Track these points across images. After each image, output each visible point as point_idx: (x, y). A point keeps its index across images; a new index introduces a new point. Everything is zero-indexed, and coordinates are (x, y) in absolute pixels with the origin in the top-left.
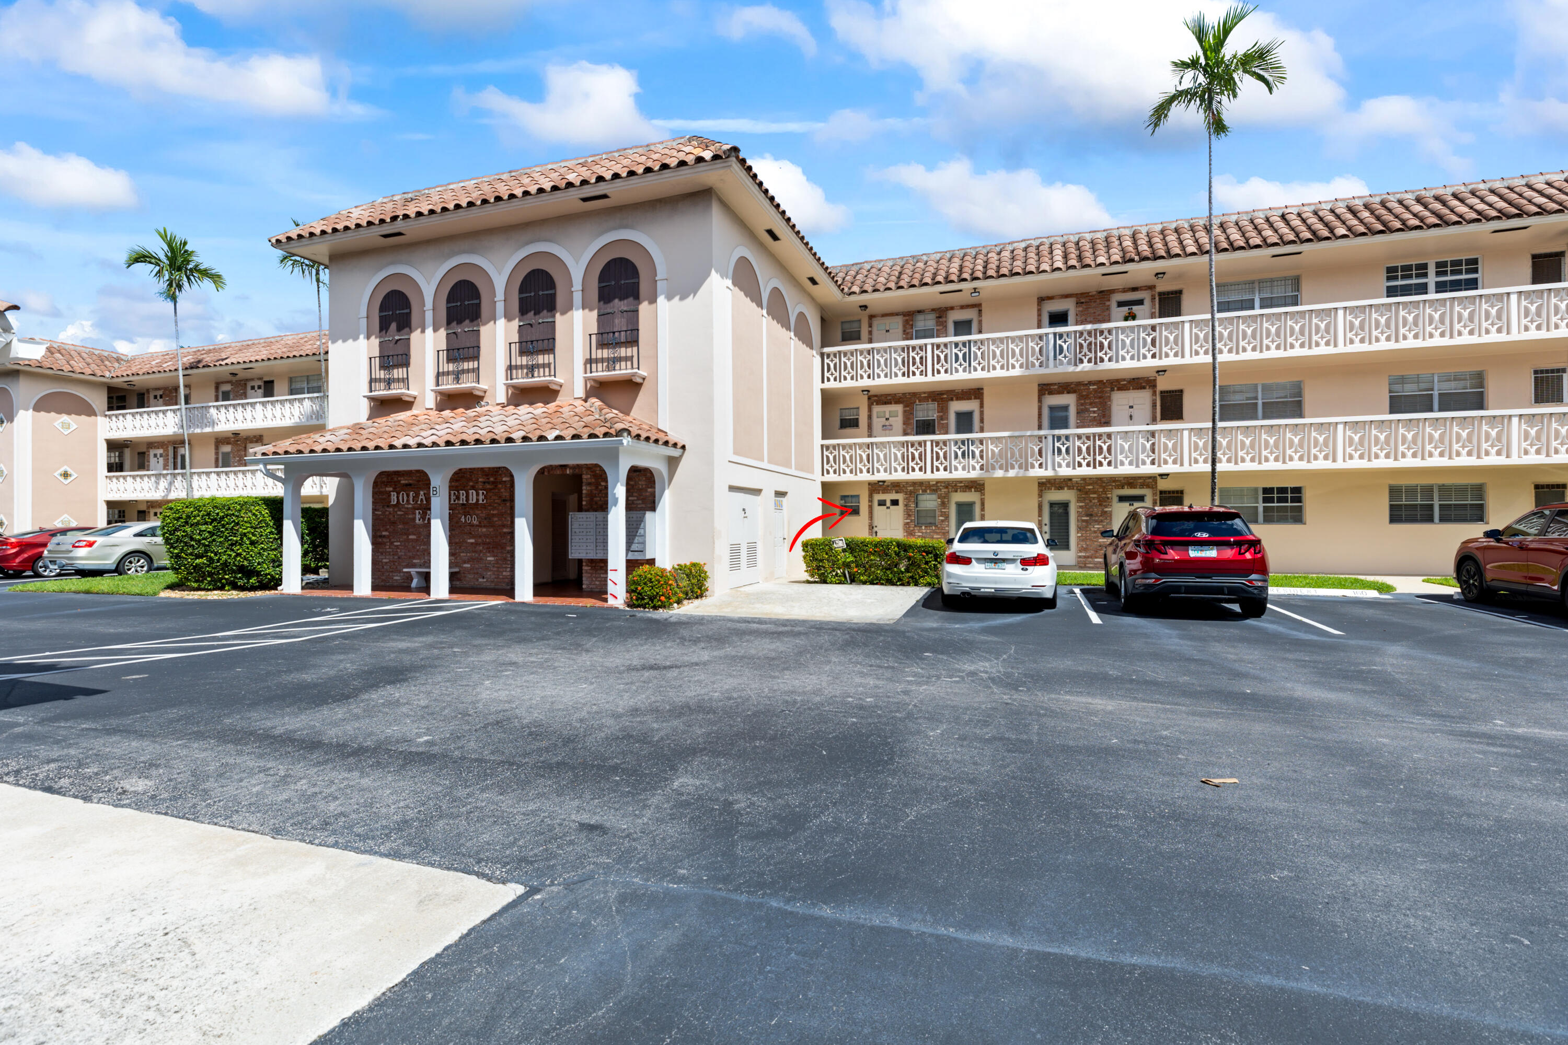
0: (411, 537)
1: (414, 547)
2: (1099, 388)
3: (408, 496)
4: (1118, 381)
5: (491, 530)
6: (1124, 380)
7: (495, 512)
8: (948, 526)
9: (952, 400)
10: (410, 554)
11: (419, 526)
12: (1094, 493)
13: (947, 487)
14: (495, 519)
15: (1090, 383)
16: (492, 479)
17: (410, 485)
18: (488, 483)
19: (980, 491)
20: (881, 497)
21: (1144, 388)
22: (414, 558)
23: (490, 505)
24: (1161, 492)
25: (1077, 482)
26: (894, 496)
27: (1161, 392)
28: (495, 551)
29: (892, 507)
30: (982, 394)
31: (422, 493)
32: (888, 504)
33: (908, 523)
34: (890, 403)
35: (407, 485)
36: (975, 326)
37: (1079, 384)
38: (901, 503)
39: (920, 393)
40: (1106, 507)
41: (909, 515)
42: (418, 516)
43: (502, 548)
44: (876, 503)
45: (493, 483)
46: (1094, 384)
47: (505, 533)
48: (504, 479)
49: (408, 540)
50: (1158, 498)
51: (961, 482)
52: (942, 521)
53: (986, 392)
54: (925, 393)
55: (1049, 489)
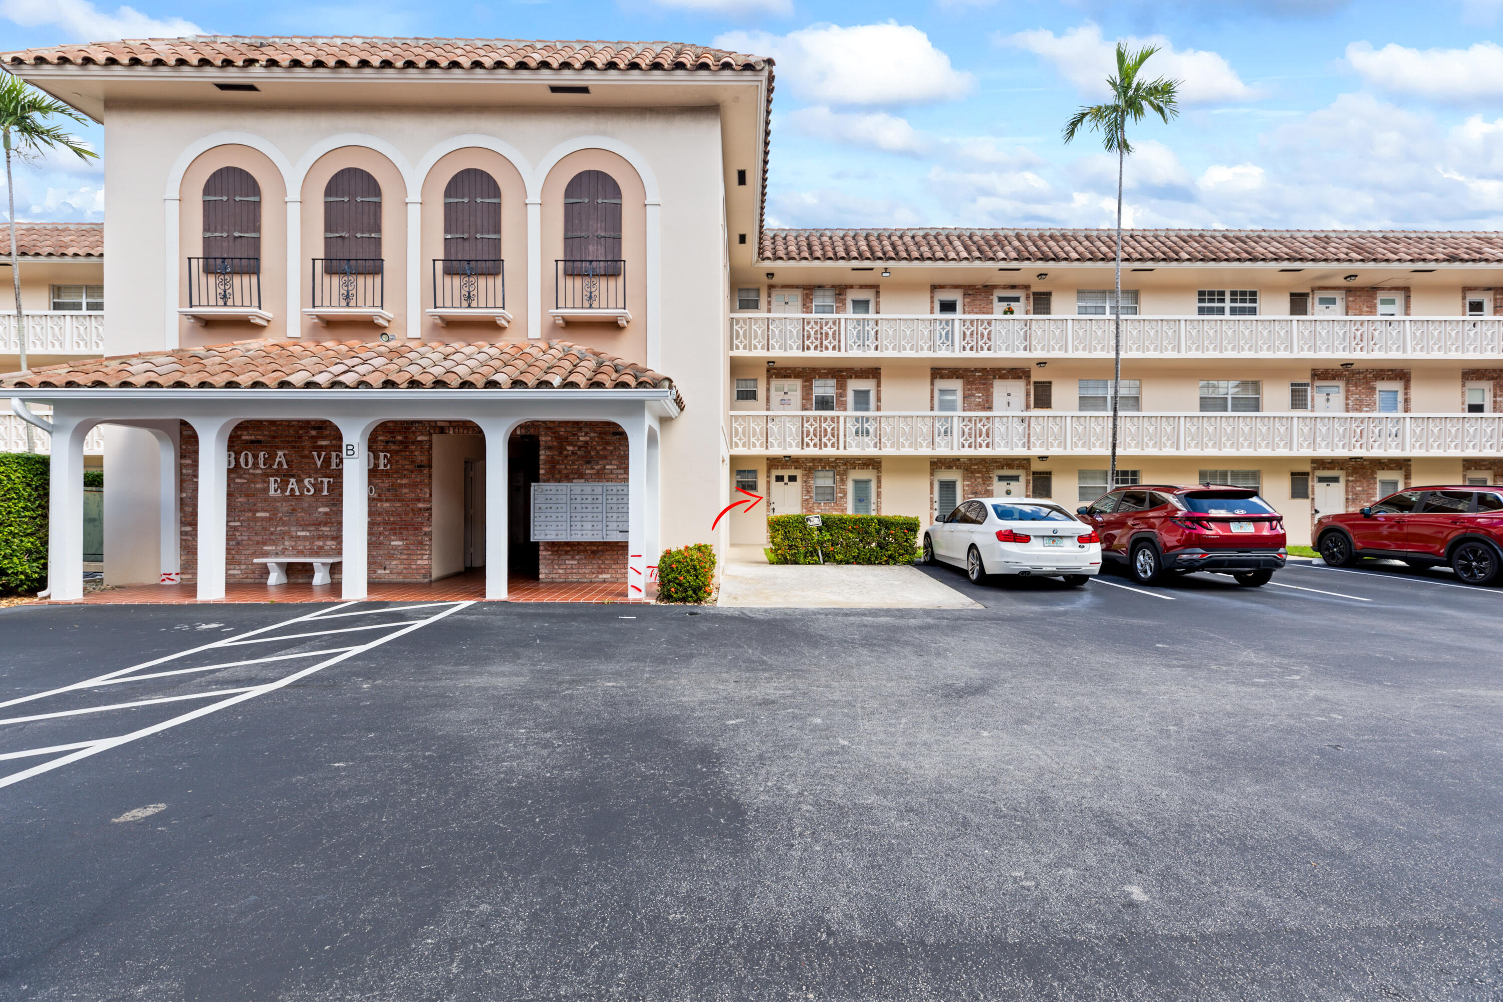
0: (259, 514)
1: (264, 529)
2: (983, 375)
3: (256, 457)
4: (999, 370)
5: (398, 504)
6: (1004, 369)
7: (404, 481)
8: (846, 503)
9: (851, 377)
10: (259, 538)
11: (275, 499)
12: (979, 473)
13: (845, 464)
14: (405, 491)
15: (976, 370)
16: (399, 438)
17: (259, 442)
18: (394, 443)
19: (877, 469)
20: (780, 472)
21: (1020, 378)
22: (265, 544)
23: (396, 472)
24: (1034, 473)
25: (964, 462)
26: (793, 472)
27: (1035, 383)
28: (404, 532)
29: (790, 483)
30: (880, 374)
31: (280, 453)
32: (786, 479)
33: (807, 500)
34: (790, 377)
35: (252, 442)
36: (872, 306)
37: (967, 370)
38: (799, 479)
39: (820, 369)
40: (988, 486)
41: (808, 492)
42: (273, 486)
43: (416, 529)
44: (773, 479)
45: (401, 442)
46: (979, 371)
47: (420, 509)
48: (419, 438)
49: (256, 519)
50: (1031, 478)
51: (859, 459)
52: (841, 498)
53: (883, 372)
54: (824, 369)
55: (940, 468)
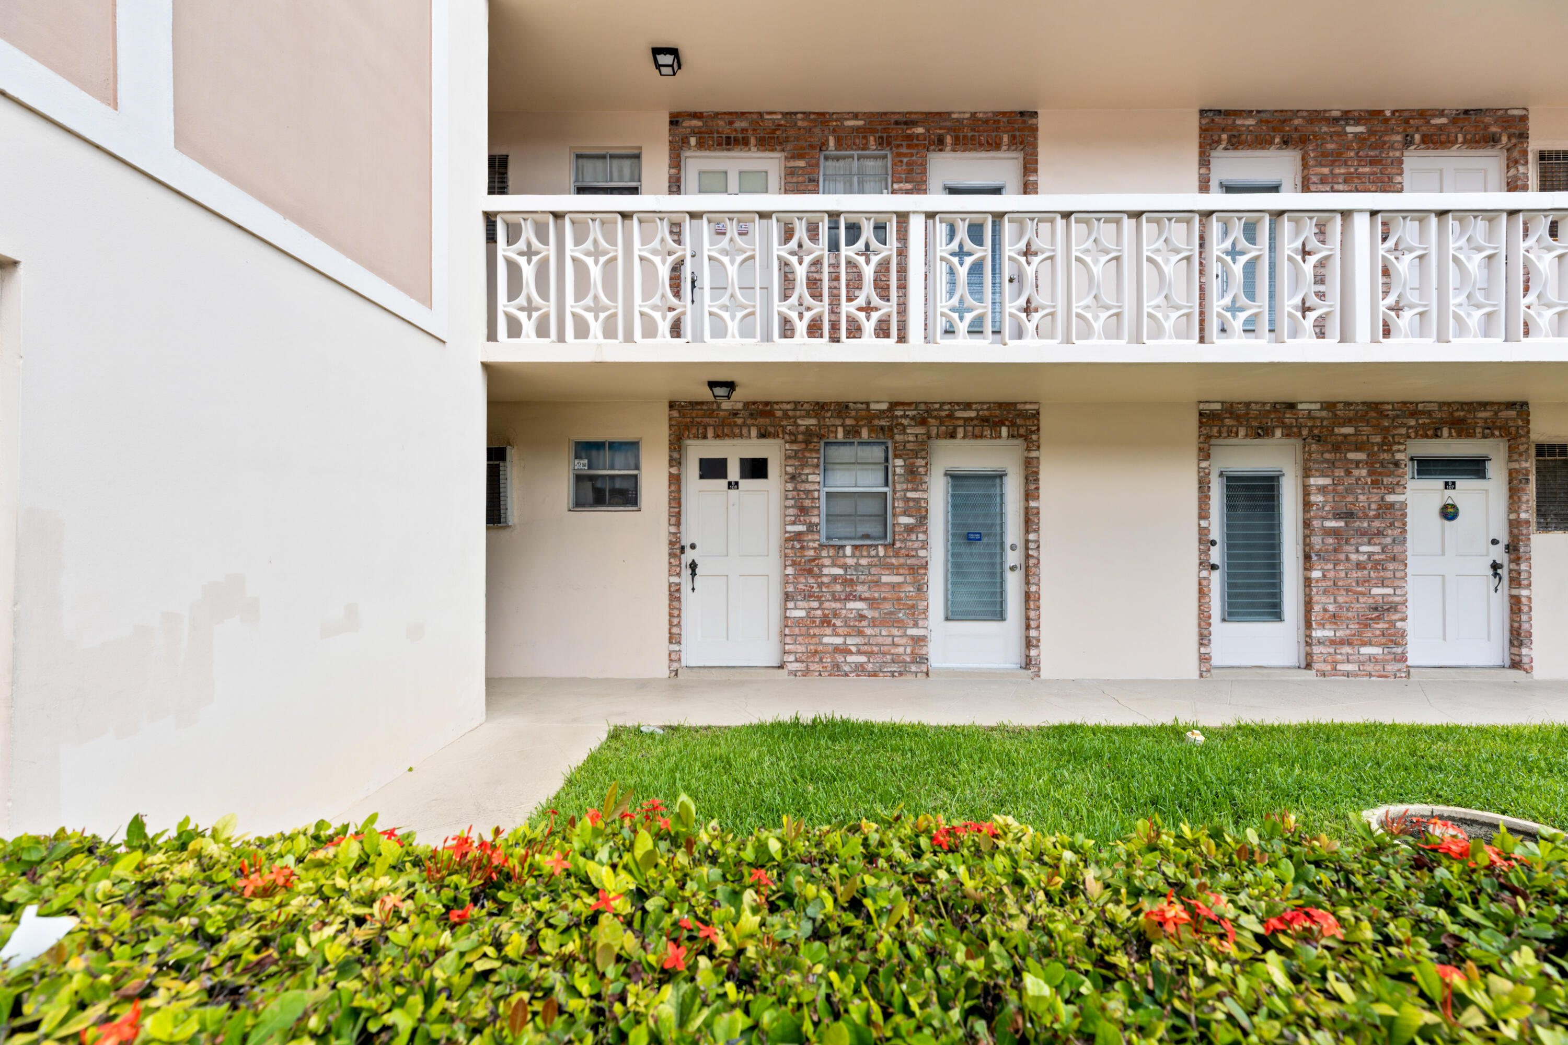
2: (1371, 132)
4: (1424, 114)
6: (1442, 113)
8: (925, 545)
9: (940, 143)
12: (1358, 449)
13: (923, 422)
15: (1347, 117)
19: (1026, 438)
20: (713, 449)
21: (1491, 140)
24: (1541, 450)
25: (1310, 415)
26: (754, 448)
27: (1543, 156)
29: (744, 483)
30: (1034, 129)
32: (734, 472)
33: (798, 536)
34: (745, 143)
37: (1316, 116)
38: (774, 469)
39: (841, 116)
40: (1392, 490)
41: (803, 510)
44: (692, 470)
46: (1358, 121)
50: (1530, 465)
51: (968, 406)
52: (909, 529)
53: (1044, 124)
54: (856, 116)
55: (1232, 433)
